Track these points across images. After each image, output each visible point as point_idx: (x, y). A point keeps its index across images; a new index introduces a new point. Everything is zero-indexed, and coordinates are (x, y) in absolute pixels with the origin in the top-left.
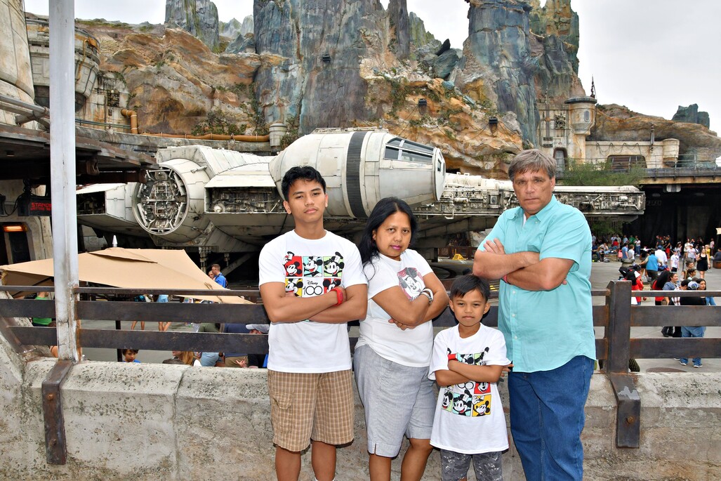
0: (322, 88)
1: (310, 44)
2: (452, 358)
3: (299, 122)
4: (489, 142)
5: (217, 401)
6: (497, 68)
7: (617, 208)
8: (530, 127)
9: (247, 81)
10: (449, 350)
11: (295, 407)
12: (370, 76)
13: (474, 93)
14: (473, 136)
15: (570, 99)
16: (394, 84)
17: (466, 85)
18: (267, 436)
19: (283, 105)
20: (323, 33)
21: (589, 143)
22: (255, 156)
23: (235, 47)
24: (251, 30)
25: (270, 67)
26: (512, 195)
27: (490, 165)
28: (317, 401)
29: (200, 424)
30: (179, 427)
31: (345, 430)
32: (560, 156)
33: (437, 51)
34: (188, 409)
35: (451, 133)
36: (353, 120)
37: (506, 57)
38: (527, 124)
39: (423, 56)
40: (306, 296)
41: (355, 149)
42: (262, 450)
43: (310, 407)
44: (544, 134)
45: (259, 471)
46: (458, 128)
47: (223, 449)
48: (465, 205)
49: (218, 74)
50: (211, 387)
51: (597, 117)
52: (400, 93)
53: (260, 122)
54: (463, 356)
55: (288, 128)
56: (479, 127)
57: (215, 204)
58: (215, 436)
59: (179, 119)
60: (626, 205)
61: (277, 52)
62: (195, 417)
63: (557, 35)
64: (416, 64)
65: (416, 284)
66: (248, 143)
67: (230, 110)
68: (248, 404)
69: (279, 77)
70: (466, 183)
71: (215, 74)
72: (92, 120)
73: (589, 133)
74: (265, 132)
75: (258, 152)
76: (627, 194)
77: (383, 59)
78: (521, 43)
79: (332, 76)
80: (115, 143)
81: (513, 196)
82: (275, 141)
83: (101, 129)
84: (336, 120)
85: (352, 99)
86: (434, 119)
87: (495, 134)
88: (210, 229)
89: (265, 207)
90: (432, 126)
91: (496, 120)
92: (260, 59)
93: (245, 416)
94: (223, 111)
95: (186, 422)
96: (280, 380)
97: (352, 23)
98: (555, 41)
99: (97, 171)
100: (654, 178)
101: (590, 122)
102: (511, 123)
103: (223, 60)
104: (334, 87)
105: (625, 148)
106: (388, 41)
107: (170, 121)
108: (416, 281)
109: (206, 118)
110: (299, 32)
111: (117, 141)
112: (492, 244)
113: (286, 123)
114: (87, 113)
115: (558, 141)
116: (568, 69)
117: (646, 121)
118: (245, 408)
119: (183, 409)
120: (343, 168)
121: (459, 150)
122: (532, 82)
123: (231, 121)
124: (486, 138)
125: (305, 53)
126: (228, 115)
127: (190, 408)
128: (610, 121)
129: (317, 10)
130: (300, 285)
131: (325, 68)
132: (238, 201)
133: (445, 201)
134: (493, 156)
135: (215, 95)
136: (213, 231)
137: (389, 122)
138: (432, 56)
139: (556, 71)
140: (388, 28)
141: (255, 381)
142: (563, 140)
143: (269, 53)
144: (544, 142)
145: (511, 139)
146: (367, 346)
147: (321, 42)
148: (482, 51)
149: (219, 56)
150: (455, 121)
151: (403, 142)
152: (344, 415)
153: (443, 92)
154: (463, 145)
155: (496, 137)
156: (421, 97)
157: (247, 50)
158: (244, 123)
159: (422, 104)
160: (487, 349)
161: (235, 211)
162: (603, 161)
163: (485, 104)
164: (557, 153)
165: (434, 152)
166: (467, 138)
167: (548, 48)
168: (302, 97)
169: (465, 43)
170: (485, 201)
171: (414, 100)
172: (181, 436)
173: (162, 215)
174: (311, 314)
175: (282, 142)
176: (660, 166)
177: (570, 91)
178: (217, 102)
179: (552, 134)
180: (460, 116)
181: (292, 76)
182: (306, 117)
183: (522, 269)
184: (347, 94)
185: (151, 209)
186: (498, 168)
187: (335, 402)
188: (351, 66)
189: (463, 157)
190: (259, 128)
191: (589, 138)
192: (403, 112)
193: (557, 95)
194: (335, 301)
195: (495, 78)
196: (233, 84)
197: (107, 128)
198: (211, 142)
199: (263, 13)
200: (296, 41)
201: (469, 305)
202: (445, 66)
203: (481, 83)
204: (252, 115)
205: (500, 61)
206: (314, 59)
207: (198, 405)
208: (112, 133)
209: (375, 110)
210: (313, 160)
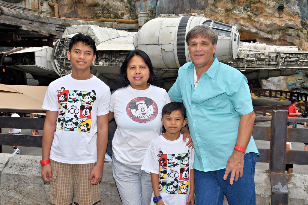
3: (156, 11)
4: (277, 22)
5: (25, 176)
14: (266, 18)
19: (146, 0)
26: (285, 56)
27: (277, 37)
29: (15, 190)
30: (2, 192)
34: (8, 180)
35: (252, 16)
36: (189, 10)
38: (306, 8)
41: (183, 27)
46: (256, 13)
48: (253, 63)
53: (132, 10)
55: (150, 15)
56: (269, 11)
57: (99, 61)
59: (84, 8)
62: (12, 185)
66: (126, 24)
67: (114, 3)
70: (256, 49)
72: (30, 8)
74: (135, 17)
75: (130, 30)
80: (45, 23)
81: (287, 56)
82: (141, 22)
83: (36, 14)
84: (179, 10)
86: (241, 8)
87: (281, 16)
90: (239, 12)
91: (283, 7)
94: (110, 4)
95: (7, 189)
99: (20, 39)
102: (293, 8)
107: (79, 10)
109: (100, 8)
111: (46, 21)
113: (148, 12)
114: (27, 4)
119: (5, 180)
120: (175, 39)
121: (256, 28)
123: (115, 10)
124: (275, 19)
126: (113, 7)
127: (9, 180)
132: (113, 59)
133: (240, 60)
134: (279, 30)
137: (212, 11)
145: (292, 19)
150: (255, 9)
151: (213, 22)
154: (259, 24)
155: (282, 18)
158: (123, 12)
161: (111, 65)
165: (232, 28)
166: (262, 19)
170: (267, 60)
172: (3, 197)
173: (69, 67)
180: (258, 5)
182: (160, 7)
185: (62, 63)
186: (282, 39)
189: (259, 32)
190: (132, 15)
192: (221, 4)
197: (40, 13)
198: (103, 24)
204: (128, 7)
207: (14, 178)
208: (42, 17)
209: (203, 3)
210: (157, 34)
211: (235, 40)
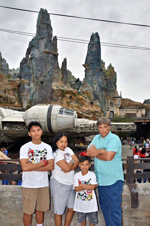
0: (40, 91)
1: (37, 78)
2: (80, 182)
3: (32, 101)
4: (91, 109)
5: (4, 197)
6: (93, 87)
7: (128, 129)
8: (103, 105)
9: (17, 88)
10: (79, 180)
11: (30, 199)
12: (55, 88)
13: (86, 94)
14: (86, 107)
15: (114, 97)
16: (62, 91)
17: (84, 92)
18: (21, 209)
19: (28, 96)
20: (41, 74)
21: (120, 109)
22: (18, 112)
23: (13, 77)
24: (19, 72)
25: (24, 84)
27: (91, 116)
28: (37, 197)
31: (47, 206)
32: (112, 113)
33: (75, 81)
35: (79, 106)
36: (49, 101)
37: (96, 84)
39: (71, 83)
40: (35, 163)
41: (50, 110)
42: (19, 214)
43: (35, 199)
44: (107, 107)
45: (17, 221)
46: (81, 105)
47: (5, 214)
48: (83, 128)
49: (8, 85)
50: (2, 192)
51: (122, 102)
52: (64, 93)
53: (20, 100)
54: (83, 181)
55: (29, 103)
56: (88, 104)
57: (4, 127)
58: (2, 209)
60: (131, 128)
61: (27, 79)
63: (110, 78)
64: (69, 85)
65: (69, 158)
66: (16, 107)
67: (11, 96)
68: (14, 198)
69: (27, 87)
70: (84, 122)
71: (6, 85)
73: (120, 107)
74: (21, 104)
75: (19, 110)
76: (131, 125)
77: (59, 83)
78: (100, 80)
79: (43, 88)
82: (25, 107)
84: (44, 101)
85: (49, 95)
86: (74, 102)
87: (92, 107)
88: (2, 134)
89: (21, 128)
90: (73, 104)
91: (93, 102)
92: (21, 81)
93: (13, 202)
94: (9, 97)
96: (26, 190)
97: (50, 72)
98: (110, 80)
100: (139, 120)
101: (120, 103)
102: (97, 103)
103: (9, 81)
104: (44, 91)
105: (130, 111)
106: (61, 78)
108: (69, 157)
109: (3, 99)
110: (33, 74)
112: (92, 146)
113: (28, 101)
115: (111, 109)
116: (114, 88)
117: (136, 103)
118: (13, 199)
120: (46, 116)
121: (82, 111)
122: (103, 92)
123: (11, 100)
124: (90, 108)
125: (35, 80)
128: (126, 103)
129: (40, 67)
130: (33, 159)
131: (41, 85)
132: (12, 126)
133: (77, 127)
134: (92, 113)
135: (6, 92)
136: (3, 135)
137: (60, 102)
138: (74, 83)
139: (110, 88)
140: (61, 74)
141: (17, 190)
142: (112, 109)
143: (24, 80)
144: (107, 109)
145: (97, 108)
146: (54, 178)
147: (40, 77)
148: (89, 82)
149: (8, 79)
150: (81, 102)
151: (65, 109)
152: (46, 201)
153: (77, 94)
156: (70, 95)
157: (17, 78)
158: (15, 101)
159: (71, 97)
160: (91, 179)
161: (11, 129)
162: (124, 115)
163: (89, 97)
164: (111, 112)
165: (74, 112)
166: (84, 108)
167: (108, 82)
168: (34, 93)
169: (84, 79)
170: (89, 127)
171: (68, 96)
174: (36, 169)
175: (27, 107)
176: (140, 117)
177: (114, 94)
178: (7, 94)
179: (109, 107)
180: (82, 101)
181: (31, 87)
182: (35, 100)
183: (101, 154)
184: (48, 93)
186: (93, 117)
187: (43, 197)
188: (49, 85)
189: (83, 113)
190: (19, 103)
191: (120, 108)
192: (65, 99)
193: (111, 95)
194: (44, 164)
195: (92, 90)
196: (12, 88)
198: (4, 107)
199: (23, 67)
200: (32, 76)
201: (85, 165)
202: (78, 86)
203: (88, 91)
204: (18, 98)
205: (94, 85)
206: (38, 82)
209: (56, 98)
210: (36, 114)
211: (76, 118)
